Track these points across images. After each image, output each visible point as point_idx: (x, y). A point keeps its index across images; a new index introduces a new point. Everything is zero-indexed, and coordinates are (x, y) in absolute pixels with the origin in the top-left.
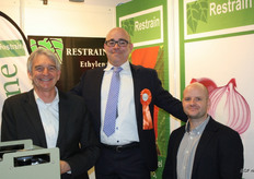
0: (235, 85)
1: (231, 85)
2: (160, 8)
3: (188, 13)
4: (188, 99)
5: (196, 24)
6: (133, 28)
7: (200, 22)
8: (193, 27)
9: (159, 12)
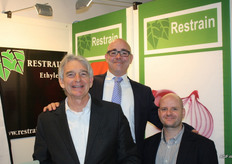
0: (197, 96)
1: (193, 97)
2: (119, 26)
3: (149, 31)
4: (165, 109)
5: (156, 41)
6: (90, 43)
7: (161, 39)
8: (153, 43)
9: (118, 29)
